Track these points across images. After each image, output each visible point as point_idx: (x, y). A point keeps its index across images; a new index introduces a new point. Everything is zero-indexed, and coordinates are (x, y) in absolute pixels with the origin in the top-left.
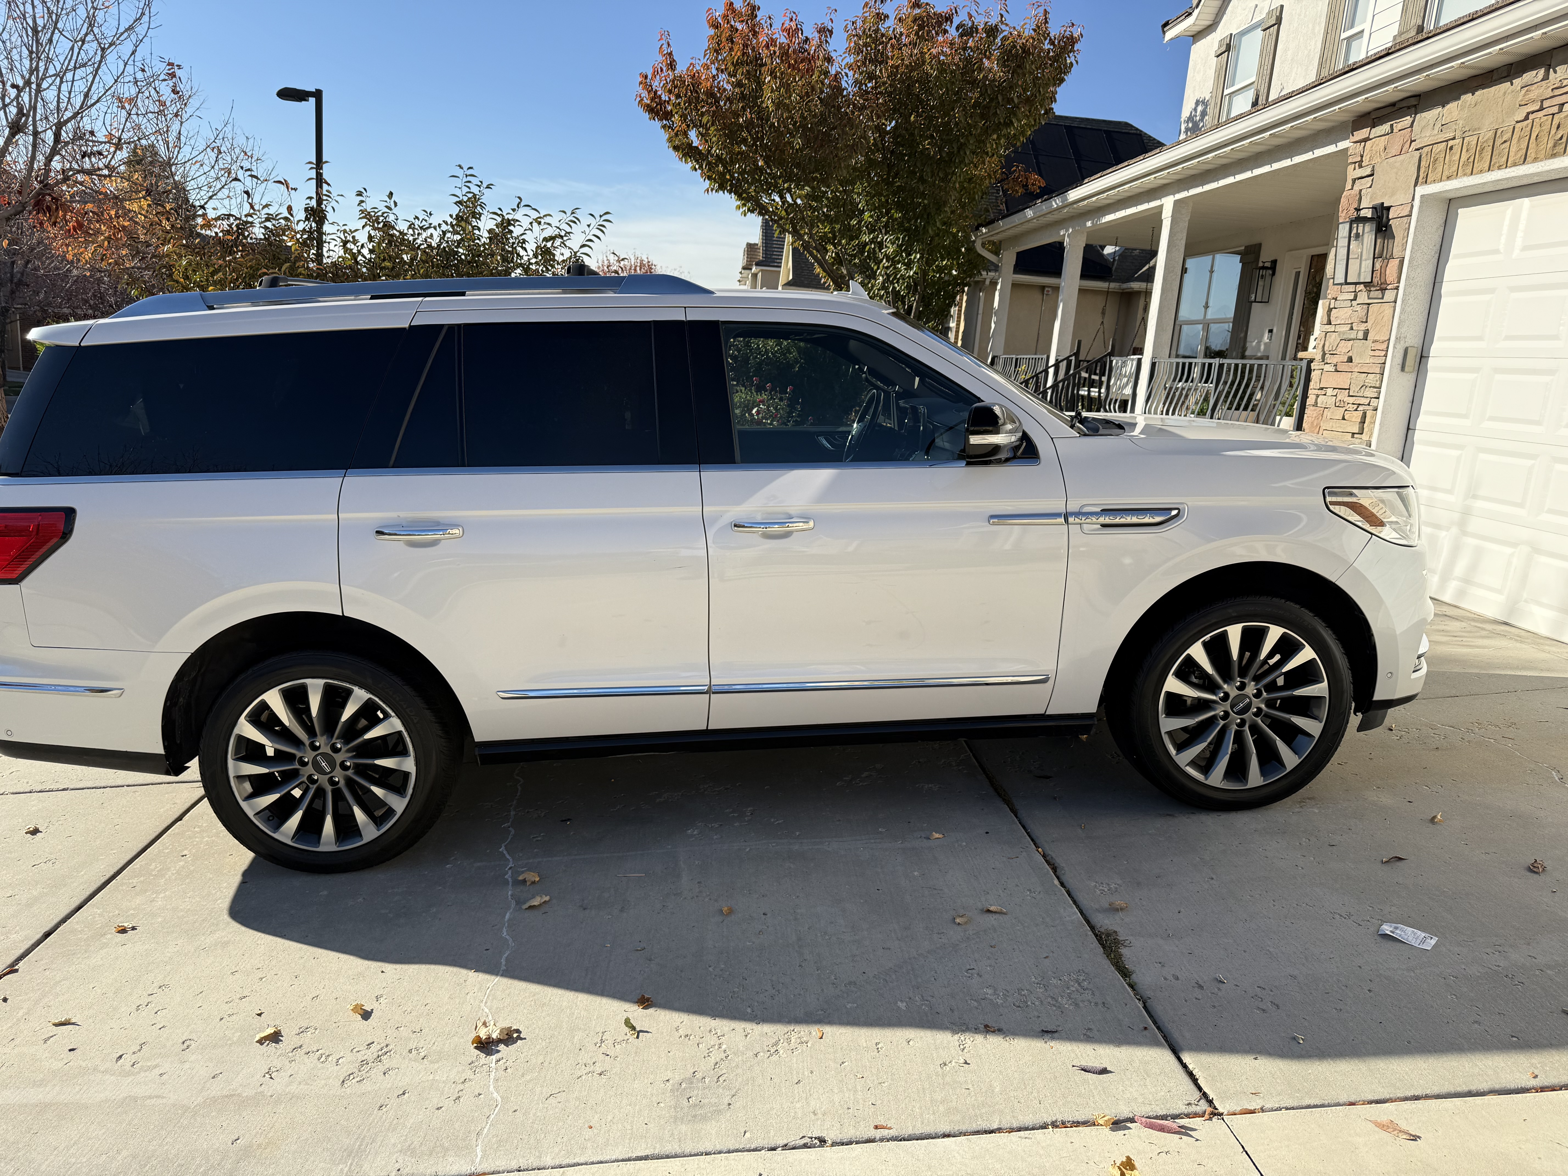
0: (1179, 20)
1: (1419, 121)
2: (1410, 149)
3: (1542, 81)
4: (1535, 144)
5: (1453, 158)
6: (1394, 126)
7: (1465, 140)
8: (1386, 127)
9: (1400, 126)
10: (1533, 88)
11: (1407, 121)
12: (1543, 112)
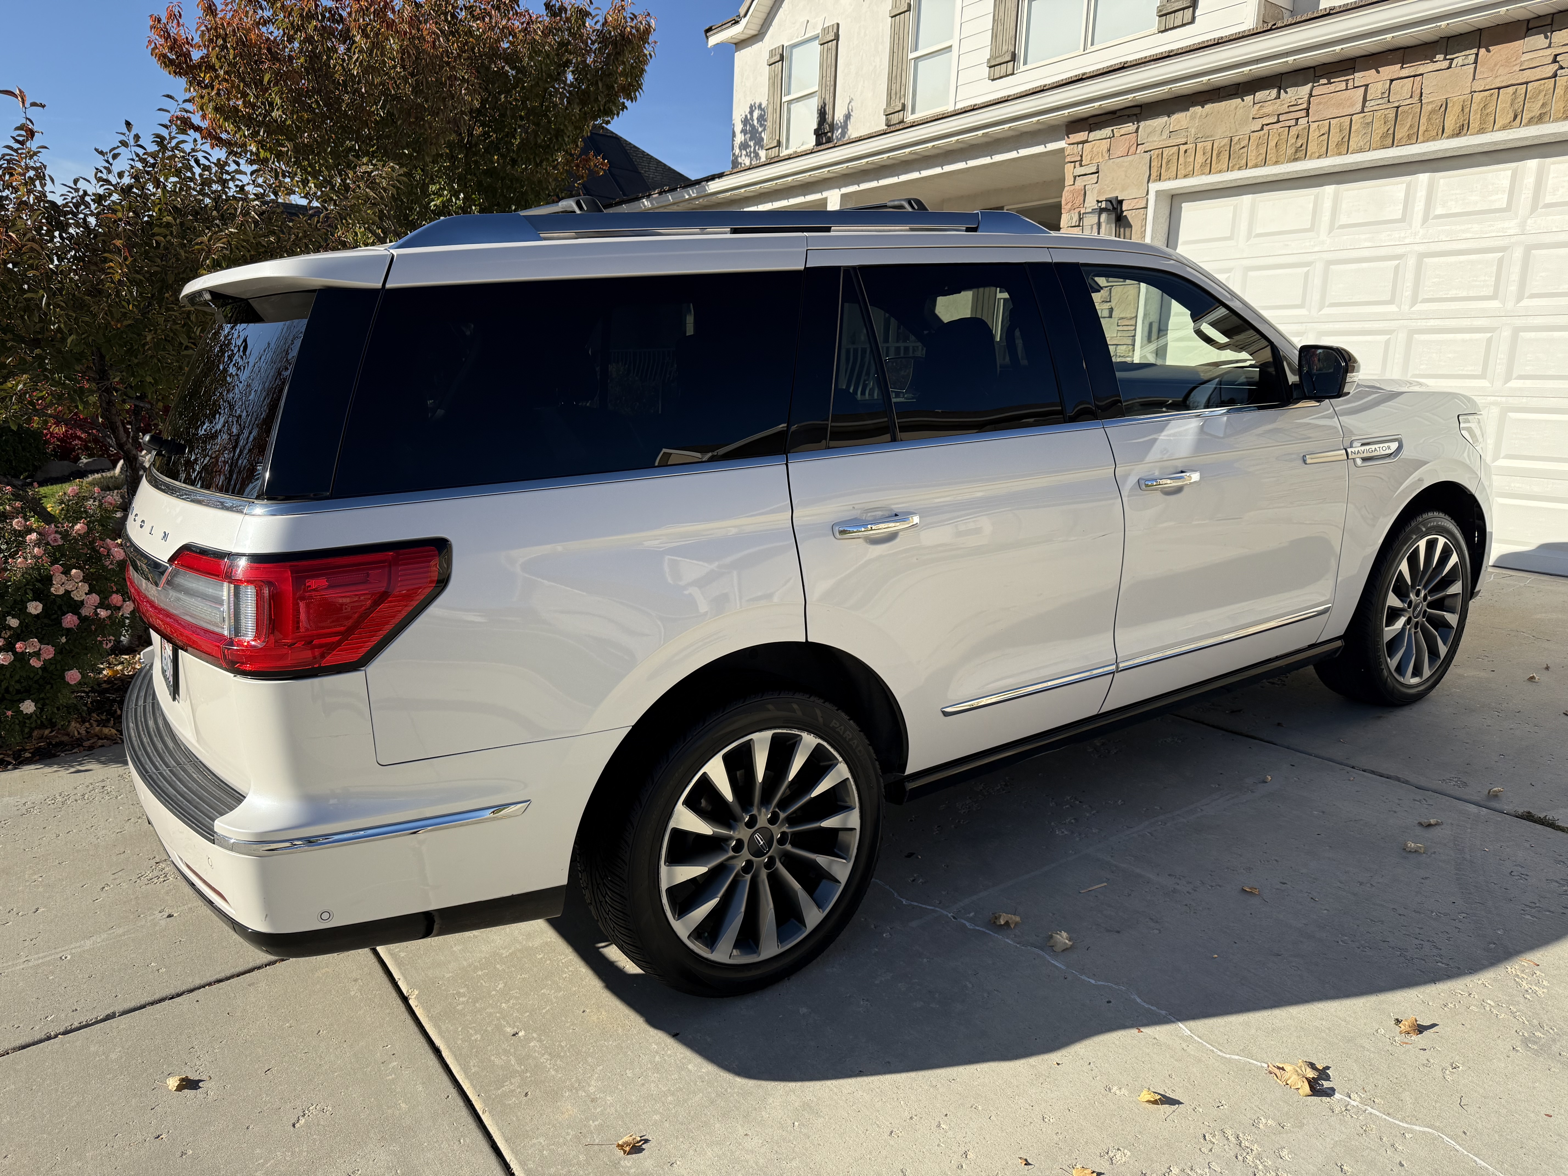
0: (724, 27)
1: (1144, 128)
2: (1138, 152)
3: (1275, 99)
4: (1275, 150)
5: (1188, 160)
6: (1115, 131)
7: (1199, 145)
8: (1107, 132)
9: (1123, 131)
10: (1266, 104)
11: (1130, 127)
12: (1280, 125)
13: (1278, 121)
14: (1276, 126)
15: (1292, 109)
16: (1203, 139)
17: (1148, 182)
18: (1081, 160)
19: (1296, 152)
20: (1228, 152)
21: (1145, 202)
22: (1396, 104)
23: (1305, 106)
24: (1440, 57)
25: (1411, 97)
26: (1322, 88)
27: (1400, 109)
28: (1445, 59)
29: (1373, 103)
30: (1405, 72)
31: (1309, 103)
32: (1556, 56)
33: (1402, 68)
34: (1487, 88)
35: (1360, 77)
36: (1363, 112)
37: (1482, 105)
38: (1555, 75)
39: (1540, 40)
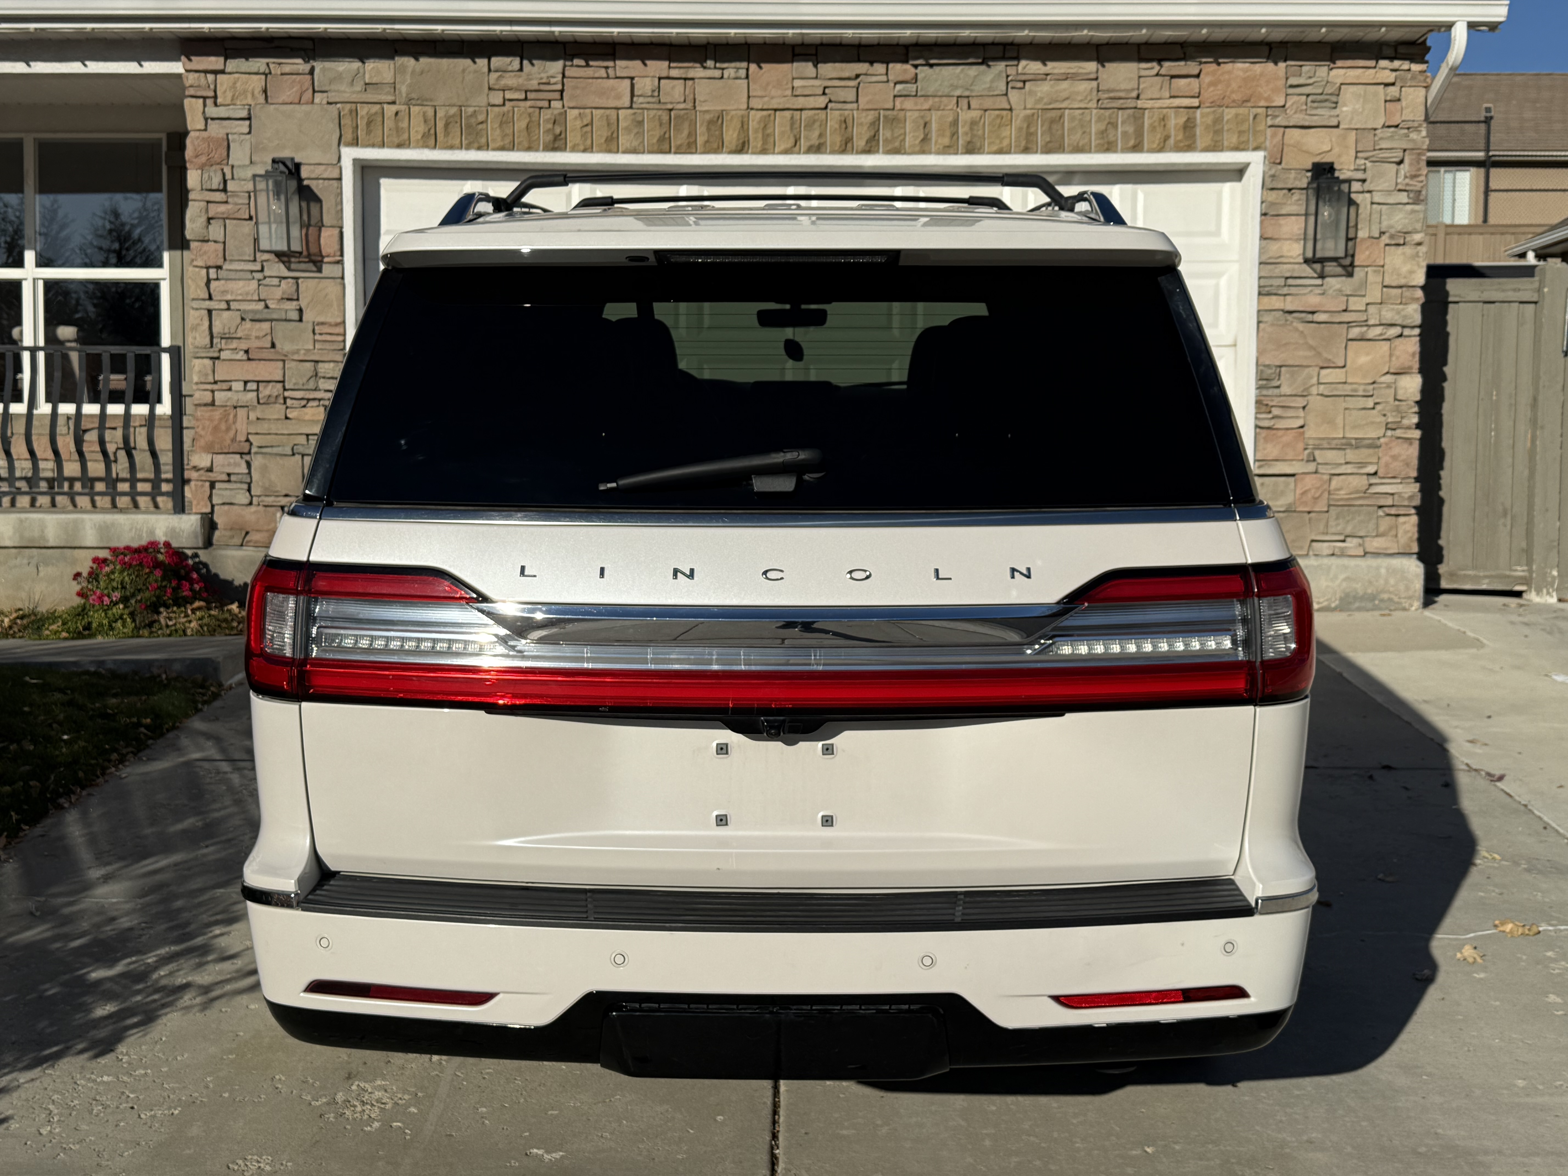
1: (323, 70)
2: (317, 100)
3: (518, 71)
4: (525, 133)
5: (401, 125)
6: (271, 66)
7: (415, 110)
8: (259, 64)
9: (287, 69)
10: (508, 75)
11: (298, 64)
12: (529, 103)
13: (526, 99)
14: (522, 104)
15: (543, 87)
16: (419, 102)
17: (339, 145)
18: (215, 97)
19: (553, 140)
20: (459, 124)
21: (338, 171)
22: (670, 106)
23: (559, 87)
24: (710, 63)
25: (685, 101)
26: (577, 69)
27: (673, 113)
28: (715, 68)
29: (641, 100)
30: (674, 73)
31: (563, 85)
32: (825, 88)
33: (670, 67)
34: (765, 107)
35: (624, 66)
36: (631, 107)
37: (762, 125)
38: (826, 108)
39: (807, 68)
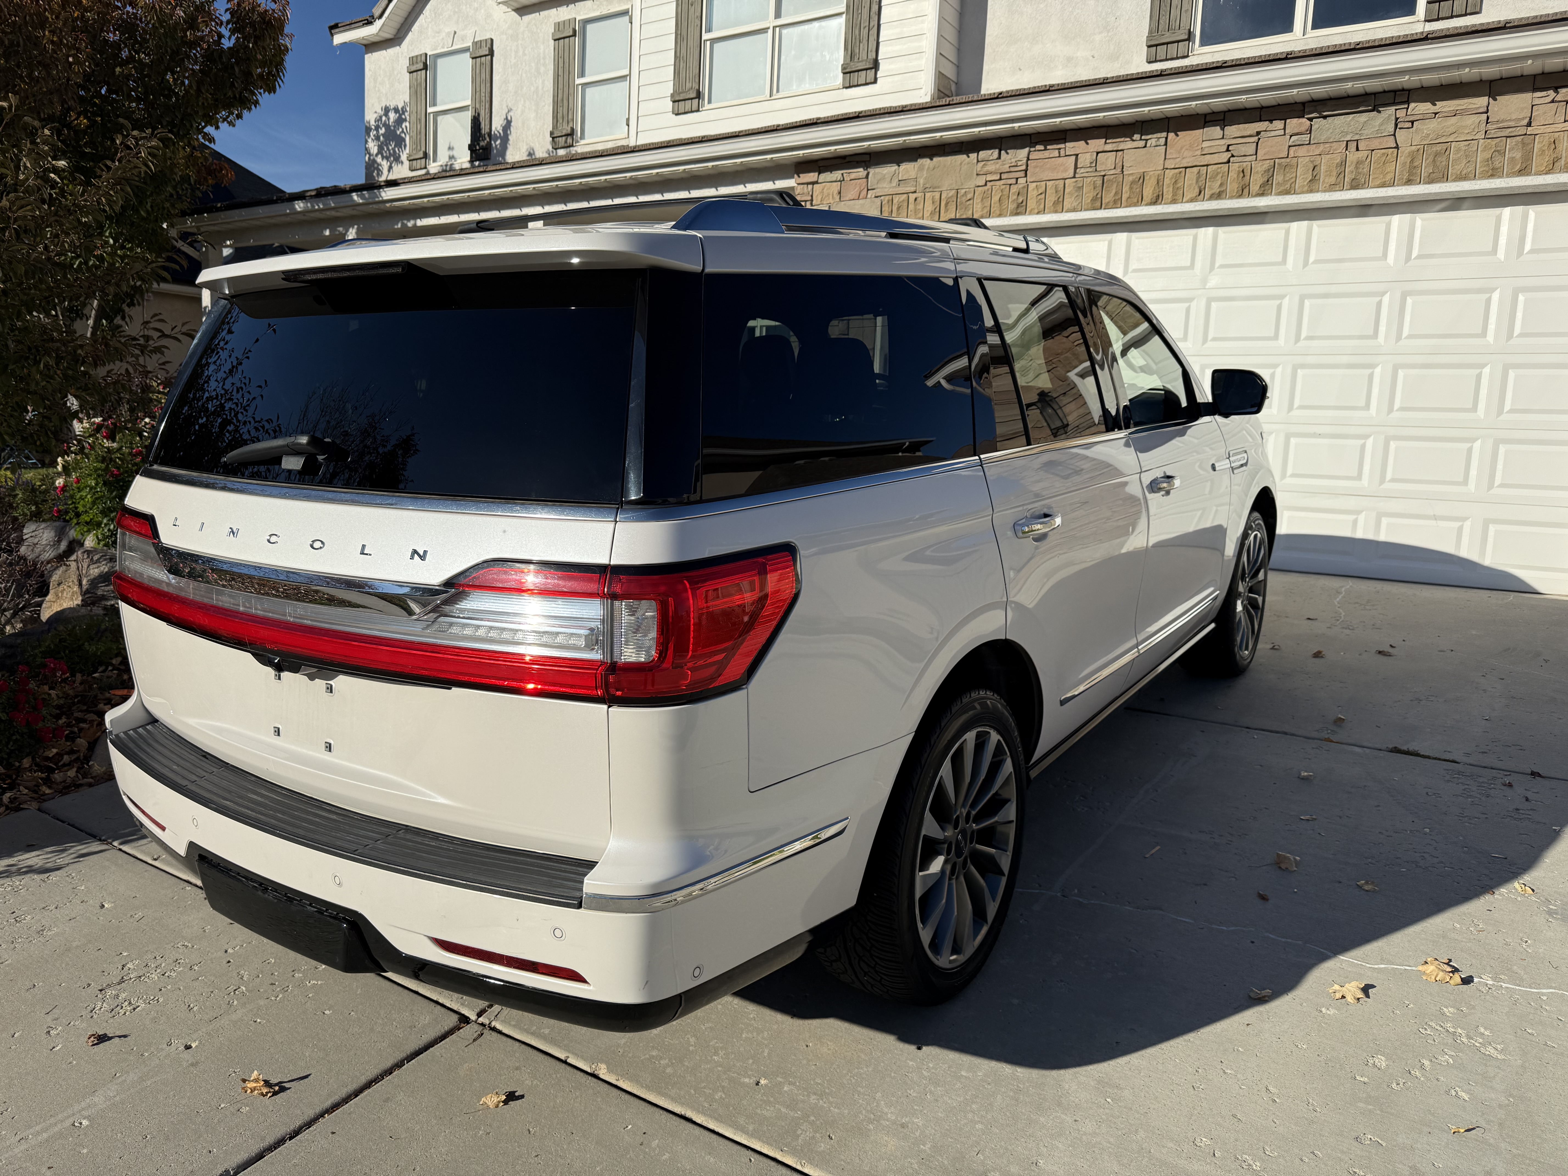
0: (353, 26)
1: (874, 174)
2: (869, 196)
3: (997, 159)
4: (998, 204)
5: (918, 207)
6: (845, 175)
7: (928, 195)
8: (837, 175)
9: (853, 176)
10: (989, 163)
11: (860, 172)
12: (1002, 182)
13: (1000, 179)
14: (998, 183)
15: (1013, 169)
16: (931, 190)
18: (812, 200)
19: (1018, 207)
20: (955, 202)
22: (1103, 173)
23: (1024, 167)
24: (1137, 137)
25: (1115, 168)
26: (1038, 153)
27: (1105, 178)
28: (1141, 139)
29: (1082, 170)
30: (1109, 147)
31: (1027, 166)
32: (1229, 146)
33: (1106, 143)
34: (1176, 167)
35: (1071, 147)
36: (1074, 177)
37: (1173, 180)
38: (1229, 162)
39: (1216, 131)
